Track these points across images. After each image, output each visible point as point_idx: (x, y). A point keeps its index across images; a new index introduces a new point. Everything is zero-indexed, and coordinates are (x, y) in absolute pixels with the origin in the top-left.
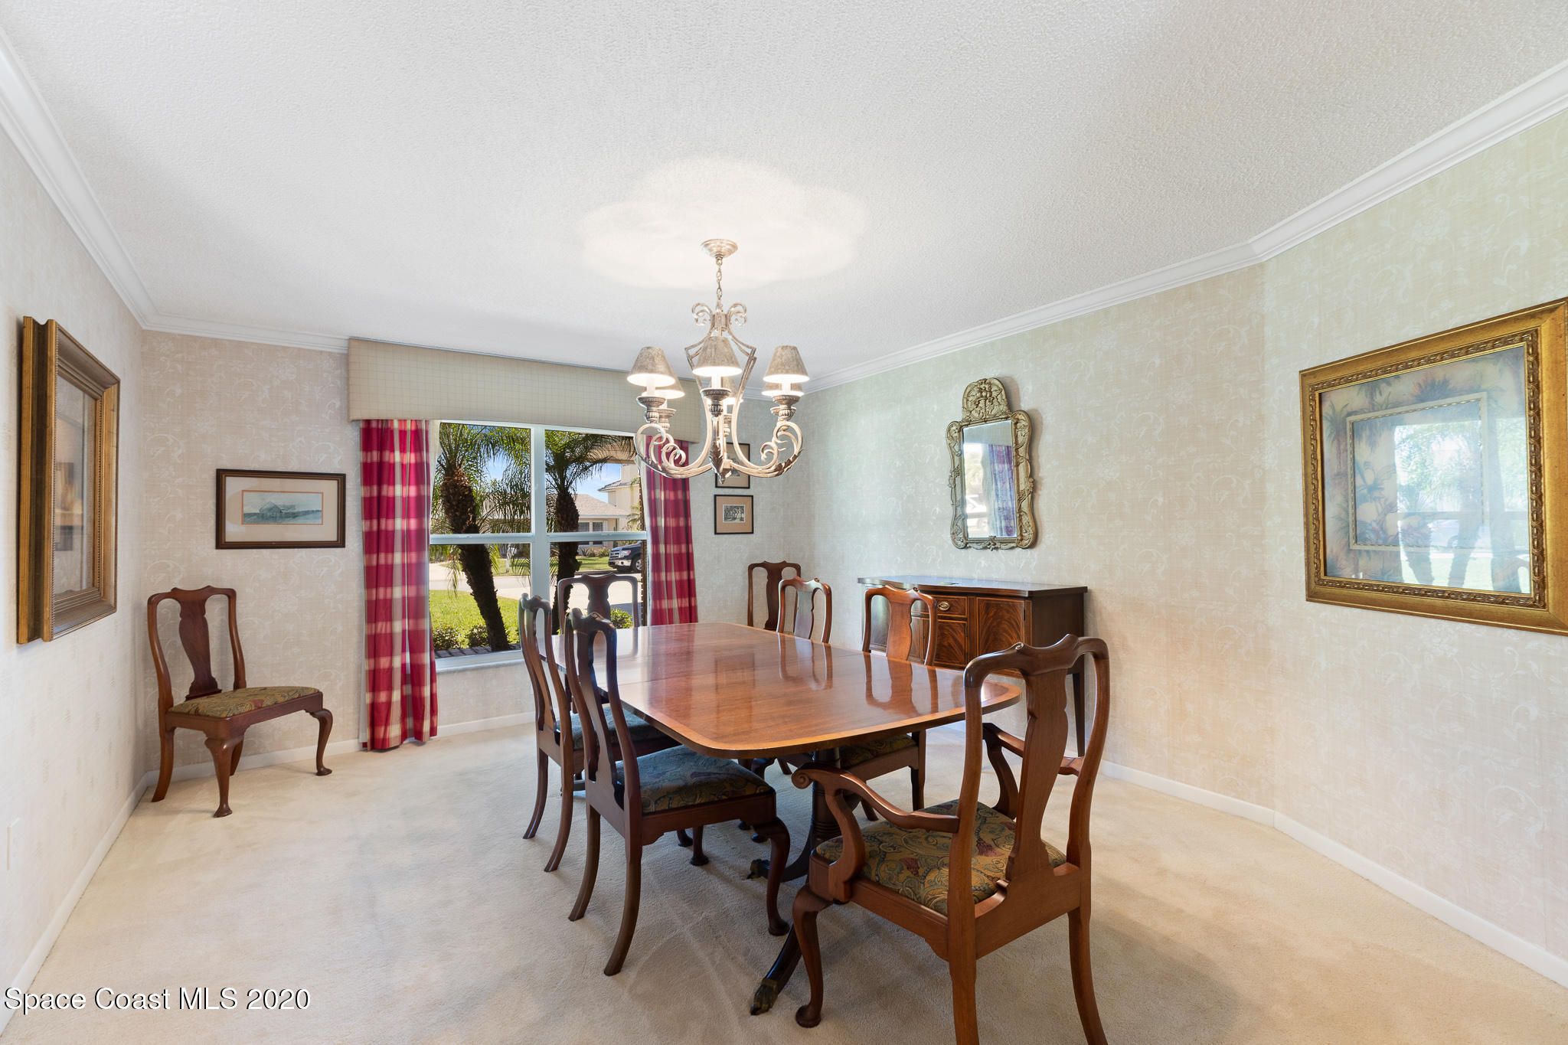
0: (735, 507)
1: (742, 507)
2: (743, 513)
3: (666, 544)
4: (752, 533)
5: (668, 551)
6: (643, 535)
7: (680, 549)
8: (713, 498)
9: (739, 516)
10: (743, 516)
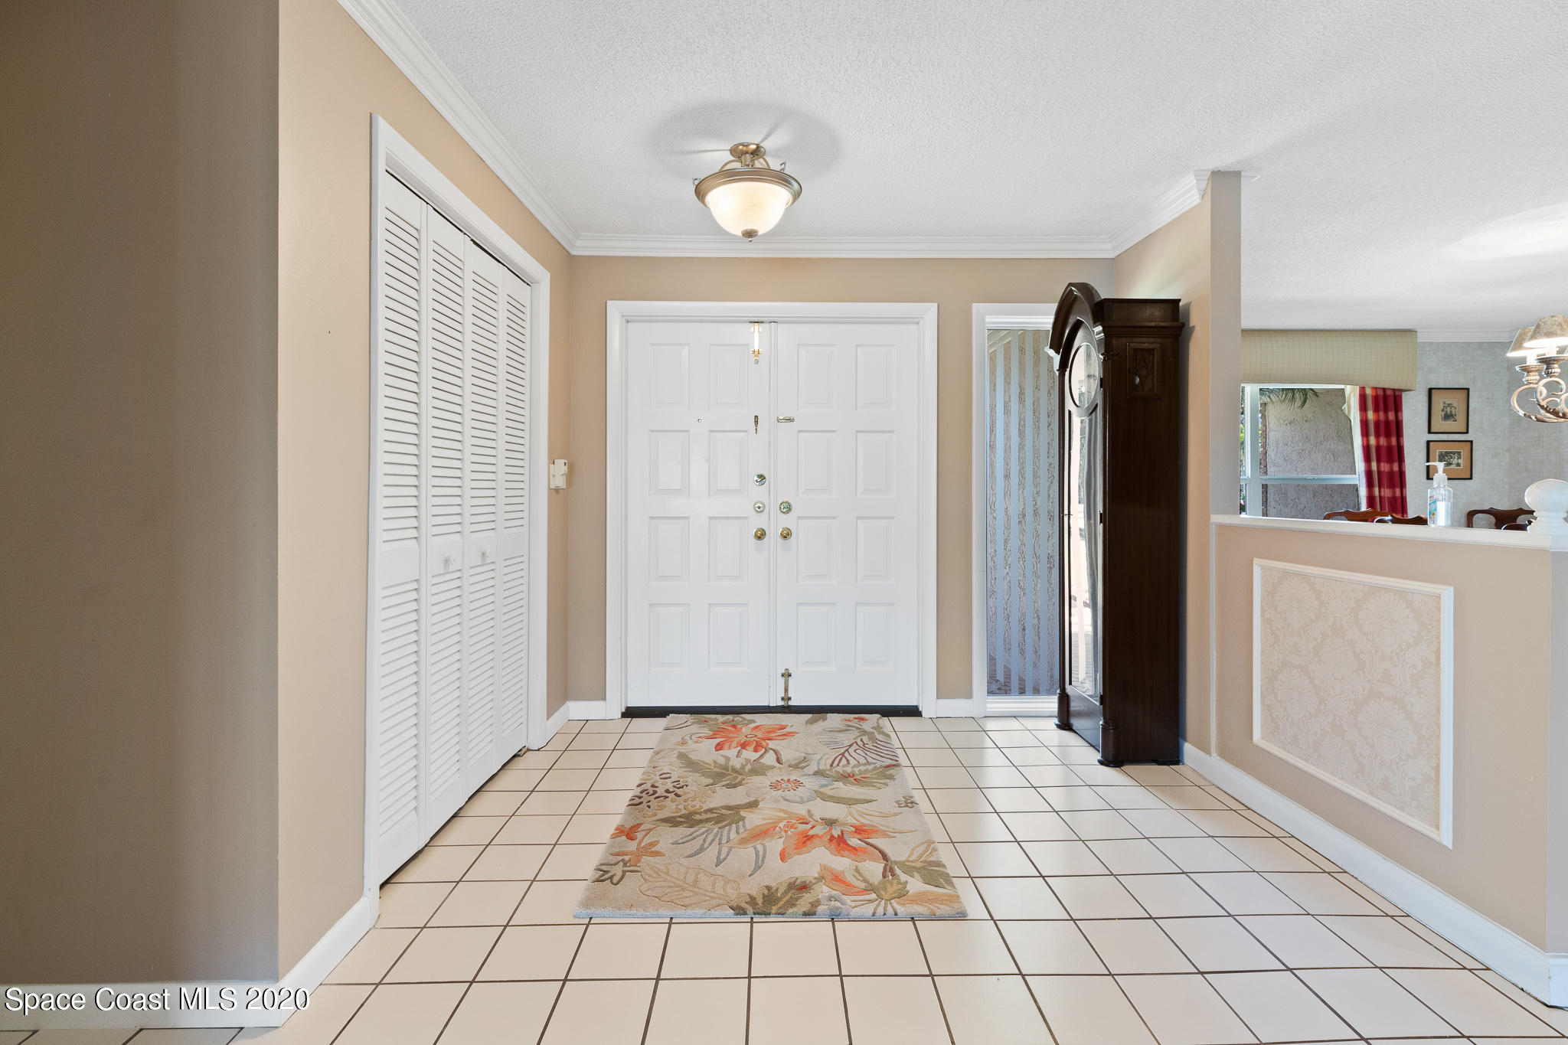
0: (1451, 452)
1: (1459, 453)
2: (1460, 458)
3: (1380, 487)
4: (1471, 478)
5: (1382, 494)
6: (1355, 479)
7: (1394, 492)
8: (1425, 444)
9: (1455, 461)
10: (1460, 461)
